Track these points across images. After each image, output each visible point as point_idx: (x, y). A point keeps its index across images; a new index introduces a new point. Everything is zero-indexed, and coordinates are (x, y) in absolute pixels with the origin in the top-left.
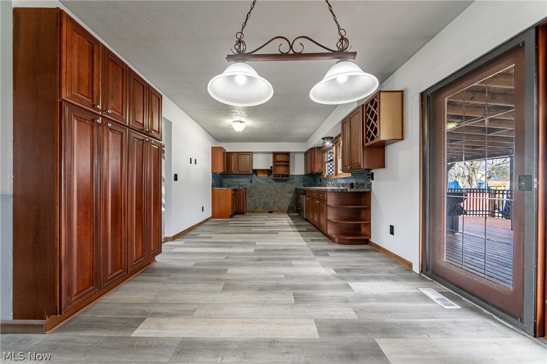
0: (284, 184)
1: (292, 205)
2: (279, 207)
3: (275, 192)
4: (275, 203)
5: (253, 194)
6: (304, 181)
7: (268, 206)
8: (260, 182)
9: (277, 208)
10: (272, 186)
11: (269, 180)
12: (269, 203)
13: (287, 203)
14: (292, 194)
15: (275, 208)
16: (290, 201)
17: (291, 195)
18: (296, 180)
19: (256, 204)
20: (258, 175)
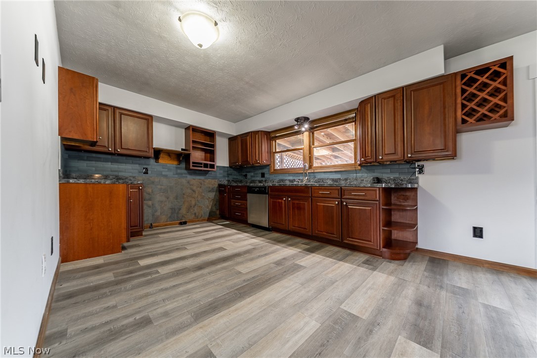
0: (202, 178)
1: (214, 209)
2: (195, 214)
3: (189, 191)
4: (189, 208)
5: (149, 194)
6: (228, 175)
7: (178, 213)
8: (163, 173)
9: (193, 216)
10: (184, 181)
11: (179, 171)
12: (180, 209)
13: (208, 207)
14: (214, 193)
15: (190, 217)
16: (211, 203)
17: (212, 195)
18: (219, 174)
19: (156, 211)
20: (160, 161)
